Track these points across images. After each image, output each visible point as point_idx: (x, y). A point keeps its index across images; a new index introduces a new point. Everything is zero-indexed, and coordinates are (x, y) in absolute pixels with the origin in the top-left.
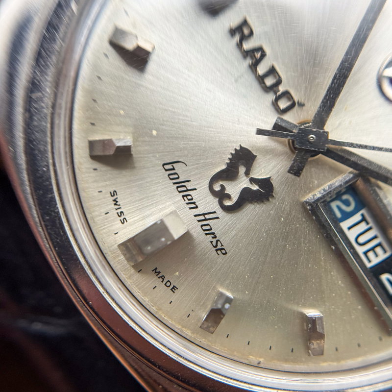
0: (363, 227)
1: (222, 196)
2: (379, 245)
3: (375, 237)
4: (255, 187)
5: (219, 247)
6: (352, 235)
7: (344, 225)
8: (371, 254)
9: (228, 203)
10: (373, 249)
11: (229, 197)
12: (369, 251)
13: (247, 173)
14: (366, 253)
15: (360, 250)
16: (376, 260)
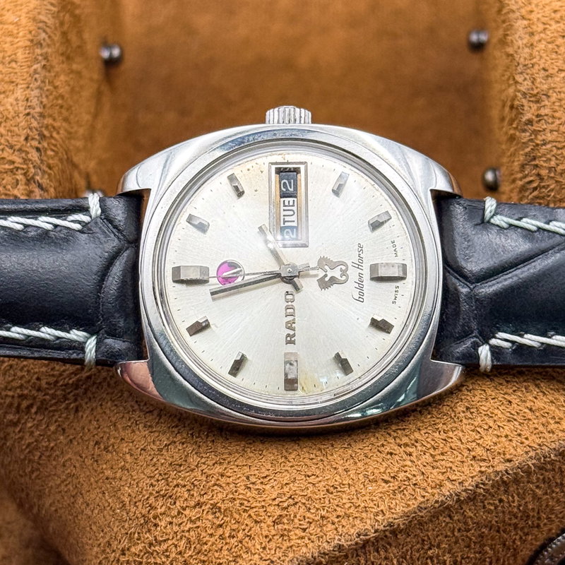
0: (287, 218)
1: (344, 273)
2: (285, 206)
3: (284, 210)
4: (326, 267)
5: (360, 249)
6: (294, 218)
8: (291, 204)
9: (344, 268)
10: (289, 206)
11: (341, 270)
12: (292, 206)
13: (326, 276)
14: (293, 206)
15: (295, 208)
16: (291, 199)
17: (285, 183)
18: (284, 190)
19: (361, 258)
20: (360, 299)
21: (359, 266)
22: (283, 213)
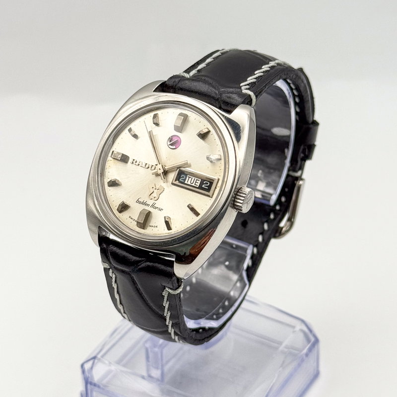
0: (190, 179)
2: (197, 180)
5: (160, 209)
6: (189, 183)
7: (186, 182)
8: (196, 184)
10: (196, 182)
11: (155, 197)
14: (195, 184)
15: (193, 185)
16: (198, 184)
17: (207, 184)
18: (205, 182)
19: (156, 208)
20: (138, 201)
21: (153, 206)
22: (193, 178)
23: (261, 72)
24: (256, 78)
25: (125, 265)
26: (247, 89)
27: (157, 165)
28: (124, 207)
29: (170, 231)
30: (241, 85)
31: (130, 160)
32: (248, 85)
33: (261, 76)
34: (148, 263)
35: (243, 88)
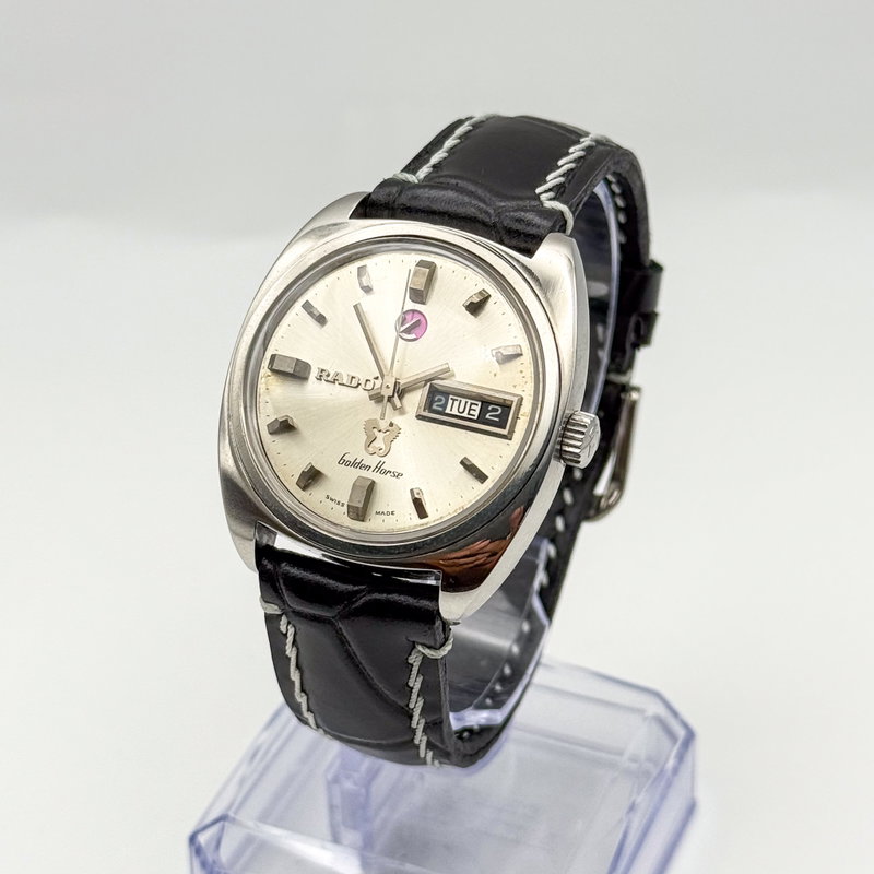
0: (456, 403)
2: (472, 404)
3: (466, 403)
5: (396, 474)
6: (455, 412)
7: (448, 411)
8: (472, 412)
10: (470, 409)
12: (469, 411)
13: (379, 430)
14: (469, 414)
15: (465, 415)
16: (476, 413)
17: (497, 410)
18: (490, 408)
19: (386, 472)
20: (343, 461)
21: (379, 468)
22: (464, 401)
23: (571, 162)
24: (562, 175)
25: (320, 603)
26: (550, 199)
27: (377, 378)
28: (311, 477)
29: (424, 520)
30: (538, 191)
31: (314, 373)
32: (550, 190)
33: (572, 170)
34: (376, 596)
35: (543, 197)
